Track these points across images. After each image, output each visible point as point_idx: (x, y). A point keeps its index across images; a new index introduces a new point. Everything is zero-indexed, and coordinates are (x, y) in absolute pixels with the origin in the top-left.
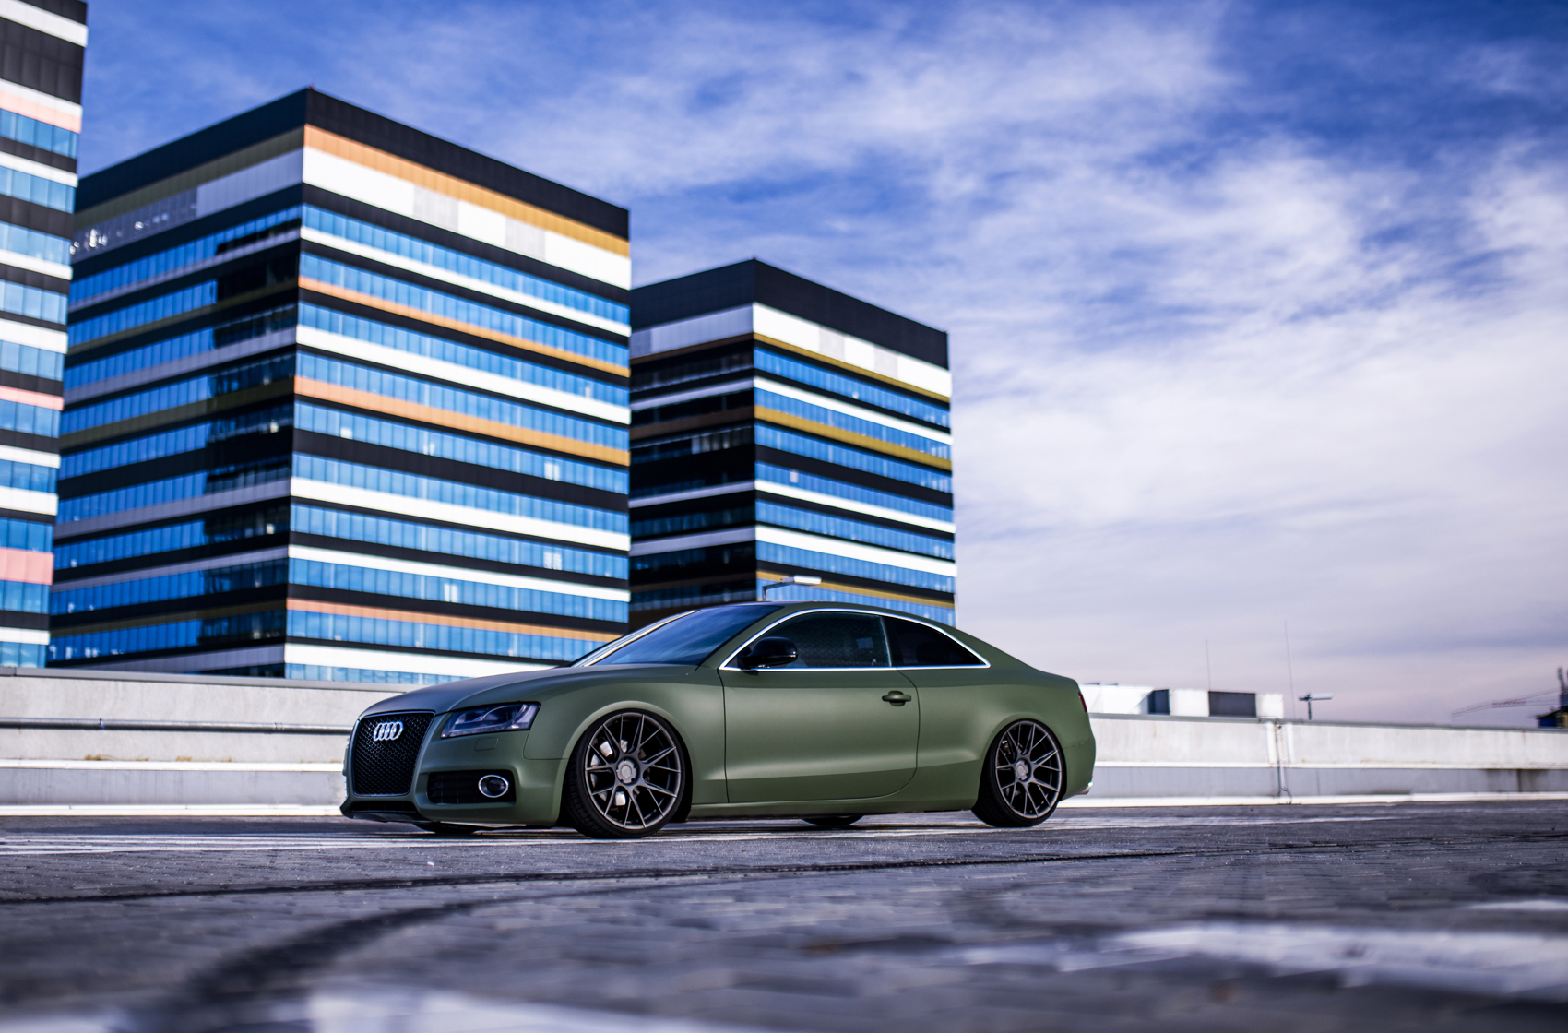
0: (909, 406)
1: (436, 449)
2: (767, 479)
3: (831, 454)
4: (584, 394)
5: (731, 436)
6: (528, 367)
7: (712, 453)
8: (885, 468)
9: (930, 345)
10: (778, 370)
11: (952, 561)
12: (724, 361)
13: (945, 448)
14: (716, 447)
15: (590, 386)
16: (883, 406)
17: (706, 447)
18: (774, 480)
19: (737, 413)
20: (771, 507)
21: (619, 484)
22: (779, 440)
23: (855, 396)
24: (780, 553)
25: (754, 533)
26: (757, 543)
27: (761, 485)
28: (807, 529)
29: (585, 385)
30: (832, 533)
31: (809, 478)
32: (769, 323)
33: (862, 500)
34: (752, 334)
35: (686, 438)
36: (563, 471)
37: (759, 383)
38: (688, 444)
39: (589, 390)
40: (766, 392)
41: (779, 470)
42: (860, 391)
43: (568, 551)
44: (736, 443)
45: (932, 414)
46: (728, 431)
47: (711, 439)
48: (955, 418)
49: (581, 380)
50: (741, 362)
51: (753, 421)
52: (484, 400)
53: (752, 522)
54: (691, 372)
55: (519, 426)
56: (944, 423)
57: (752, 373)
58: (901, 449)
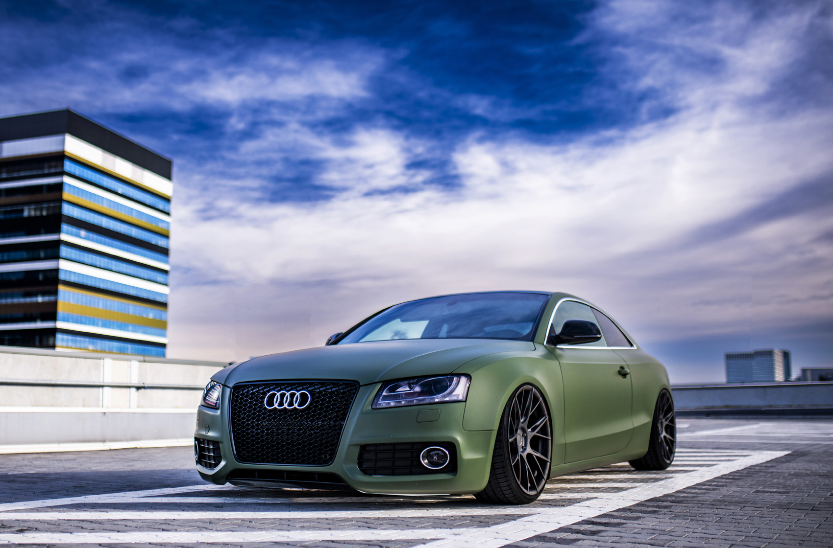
0: (148, 199)
2: (67, 233)
3: (105, 223)
5: (48, 209)
7: (35, 218)
8: (134, 232)
9: (163, 167)
10: (78, 173)
11: (166, 285)
12: (46, 165)
13: (167, 223)
14: (38, 213)
16: (134, 198)
17: (33, 213)
18: (72, 234)
19: (51, 196)
20: (69, 250)
22: (75, 213)
23: (120, 191)
24: (74, 276)
25: (58, 264)
26: (60, 271)
27: (64, 237)
28: (88, 263)
30: (102, 266)
31: (91, 235)
32: (74, 146)
33: (120, 249)
34: (64, 151)
35: (20, 208)
37: (66, 180)
38: (22, 211)
40: (70, 185)
41: (75, 229)
42: (122, 189)
44: (51, 212)
45: (161, 205)
46: (46, 206)
47: (35, 209)
48: (173, 207)
50: (56, 167)
51: (61, 200)
53: (57, 257)
54: (25, 170)
56: (166, 210)
57: (62, 173)
58: (143, 222)
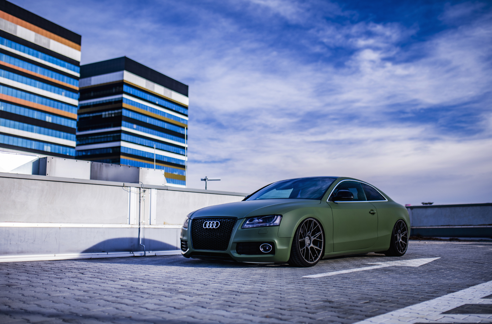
0: (175, 107)
1: (4, 109)
2: (125, 126)
3: (148, 120)
4: (62, 95)
6: (41, 84)
7: (108, 118)
8: (166, 126)
9: (183, 89)
10: (131, 93)
11: (185, 155)
12: (114, 88)
13: (186, 121)
14: (110, 116)
15: (64, 92)
16: (166, 107)
17: (107, 116)
18: (128, 127)
19: (117, 105)
20: (127, 135)
21: (73, 125)
22: (131, 115)
23: (157, 103)
24: (129, 150)
25: (120, 144)
26: (121, 148)
27: (123, 128)
28: (139, 143)
29: (62, 91)
30: (147, 145)
31: (140, 127)
32: (129, 77)
33: (158, 135)
34: (123, 80)
35: (101, 113)
36: (53, 119)
37: (125, 96)
39: (63, 93)
40: (127, 99)
41: (130, 124)
42: (158, 101)
43: (53, 146)
44: (116, 115)
45: (182, 110)
46: (114, 111)
48: (189, 112)
49: (61, 90)
50: (120, 89)
51: (121, 108)
52: (24, 93)
53: (119, 140)
55: (37, 103)
56: (186, 113)
57: (122, 92)
58: (171, 120)
